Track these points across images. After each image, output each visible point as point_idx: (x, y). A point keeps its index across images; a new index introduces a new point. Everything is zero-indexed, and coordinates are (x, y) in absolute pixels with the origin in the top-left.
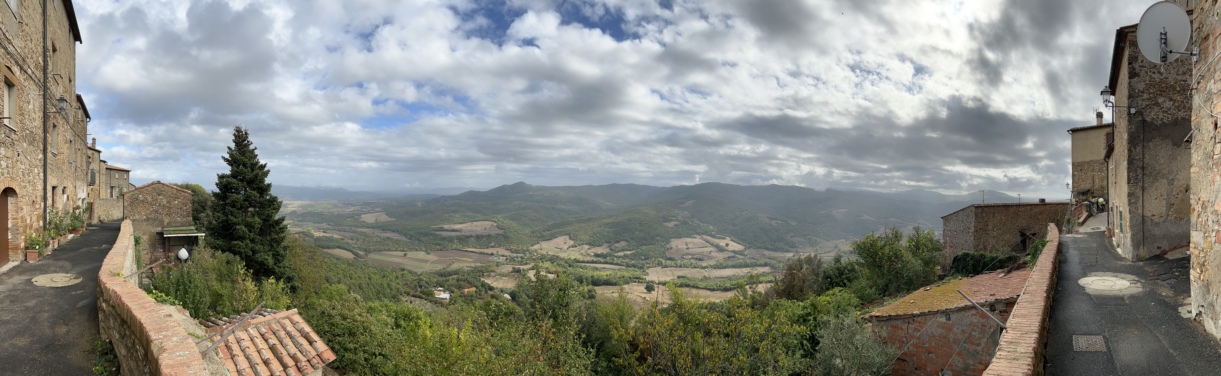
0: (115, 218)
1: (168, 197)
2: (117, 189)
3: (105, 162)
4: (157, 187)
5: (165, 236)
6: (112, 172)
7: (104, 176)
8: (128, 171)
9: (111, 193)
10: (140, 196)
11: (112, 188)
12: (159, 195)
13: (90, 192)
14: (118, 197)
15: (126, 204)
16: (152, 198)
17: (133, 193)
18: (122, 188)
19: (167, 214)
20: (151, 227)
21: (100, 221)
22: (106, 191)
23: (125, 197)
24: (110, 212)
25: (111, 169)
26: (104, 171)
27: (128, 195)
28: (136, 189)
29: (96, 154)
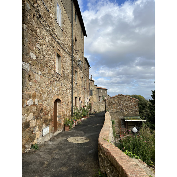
0: (101, 111)
1: (126, 102)
2: (102, 98)
3: (96, 85)
4: (121, 97)
5: (125, 120)
6: (99, 90)
7: (96, 92)
8: (107, 89)
9: (99, 99)
10: (113, 101)
11: (100, 97)
12: (122, 101)
13: (90, 99)
14: (102, 101)
15: (106, 105)
16: (119, 102)
17: (109, 100)
18: (104, 97)
19: (126, 110)
20: (118, 116)
21: (95, 112)
22: (97, 98)
23: (106, 102)
24: (99, 108)
25: (99, 89)
26: (96, 90)
27: (107, 100)
28: (111, 98)
29: (93, 82)
